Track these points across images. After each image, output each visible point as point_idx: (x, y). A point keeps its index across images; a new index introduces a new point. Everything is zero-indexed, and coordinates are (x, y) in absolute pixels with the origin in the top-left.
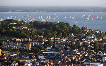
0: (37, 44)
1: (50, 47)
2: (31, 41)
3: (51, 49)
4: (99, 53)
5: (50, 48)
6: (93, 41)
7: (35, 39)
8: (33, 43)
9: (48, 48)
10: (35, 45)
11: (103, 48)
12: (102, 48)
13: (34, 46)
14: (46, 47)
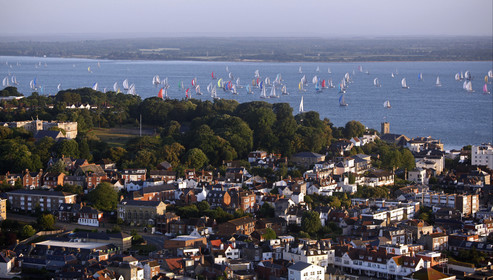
0: (42, 200)
1: (90, 217)
2: (33, 186)
3: (97, 225)
4: (290, 251)
5: (93, 223)
6: (332, 187)
7: (51, 179)
8: (26, 198)
9: (84, 222)
10: (33, 205)
11: (345, 224)
12: (343, 224)
13: (29, 209)
14: (77, 217)
